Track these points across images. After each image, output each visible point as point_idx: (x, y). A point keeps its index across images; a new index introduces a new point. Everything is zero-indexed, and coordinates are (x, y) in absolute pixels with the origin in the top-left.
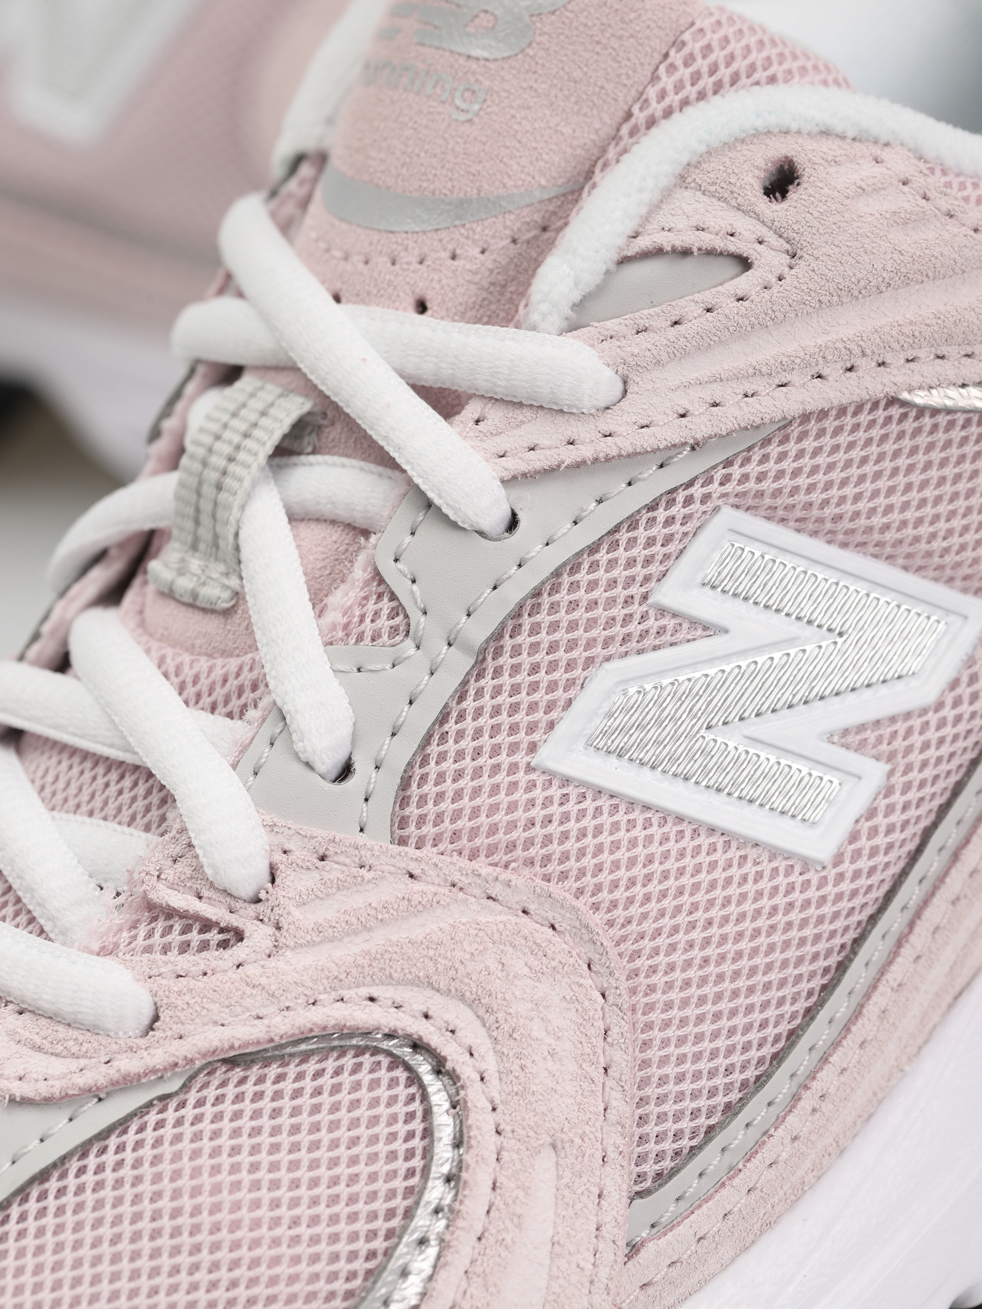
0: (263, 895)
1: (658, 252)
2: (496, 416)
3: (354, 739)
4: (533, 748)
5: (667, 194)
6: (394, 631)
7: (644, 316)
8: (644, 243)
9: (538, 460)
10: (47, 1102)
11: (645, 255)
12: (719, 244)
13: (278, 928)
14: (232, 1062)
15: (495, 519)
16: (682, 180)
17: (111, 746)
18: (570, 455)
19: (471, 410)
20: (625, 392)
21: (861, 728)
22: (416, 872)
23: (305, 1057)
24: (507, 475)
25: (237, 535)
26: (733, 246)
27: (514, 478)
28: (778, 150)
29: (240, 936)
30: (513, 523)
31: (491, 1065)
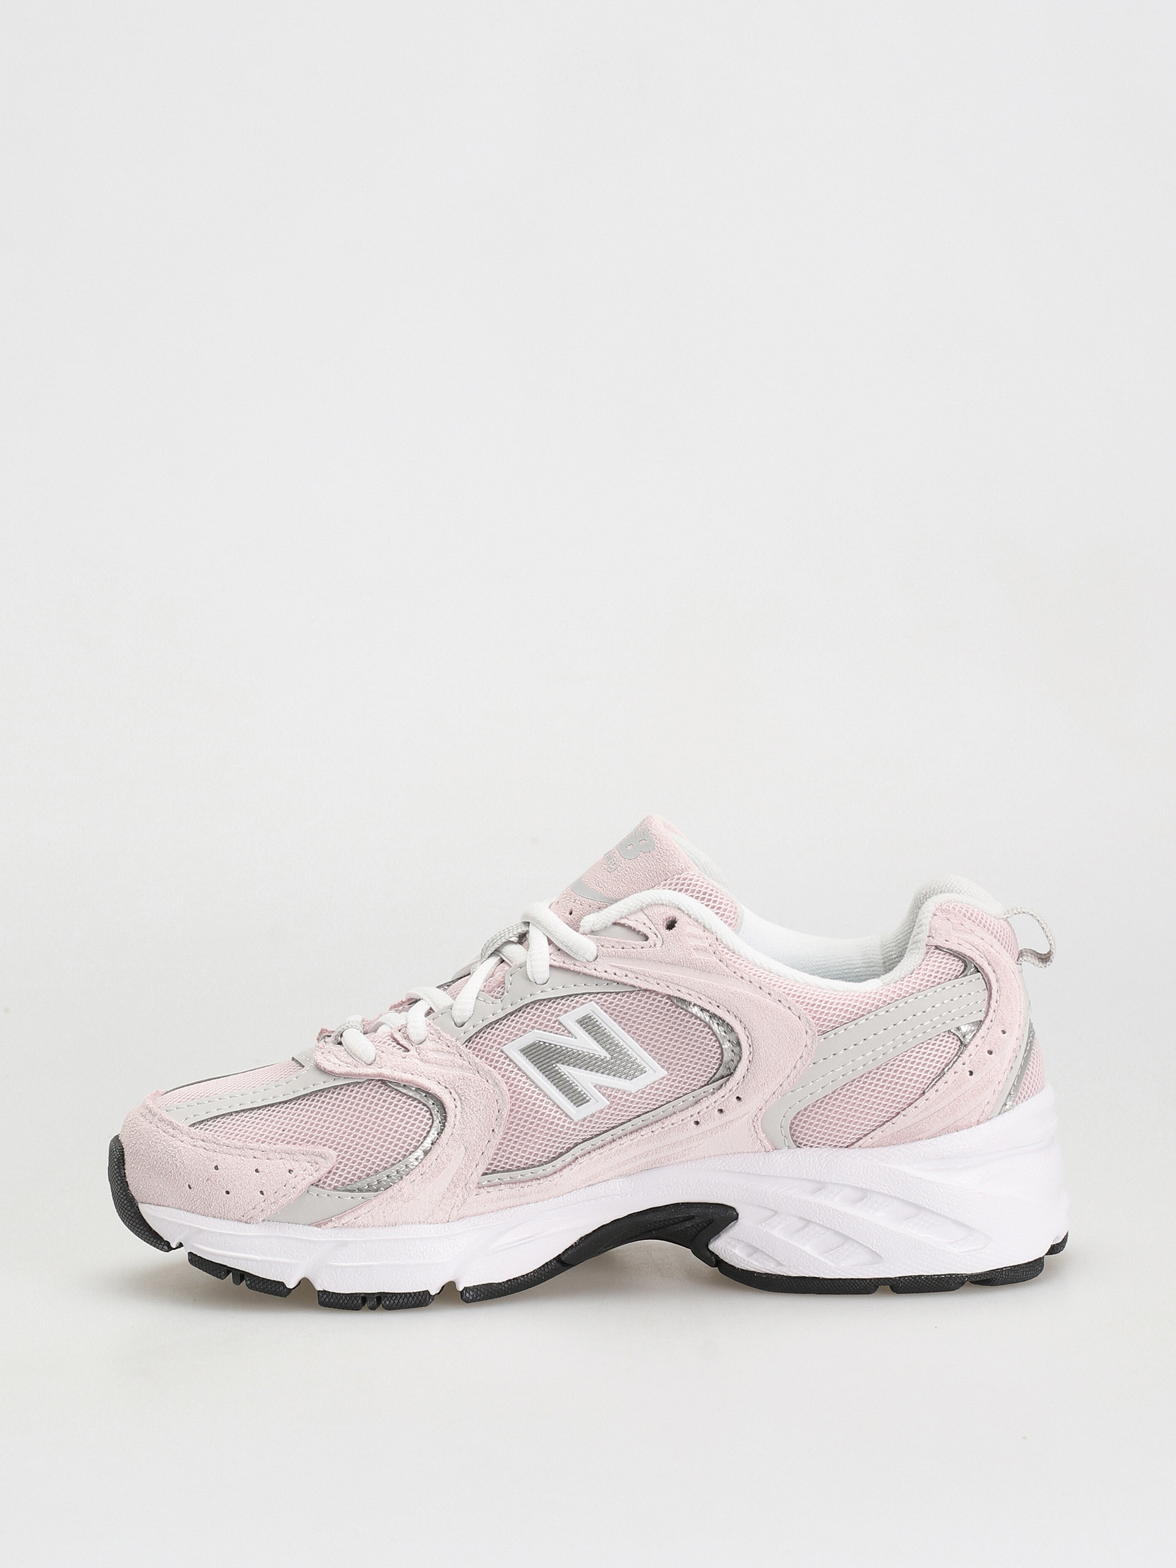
8: (623, 921)
9: (564, 965)
11: (621, 925)
12: (644, 931)
20: (595, 960)
21: (605, 1088)
28: (676, 915)
30: (547, 982)
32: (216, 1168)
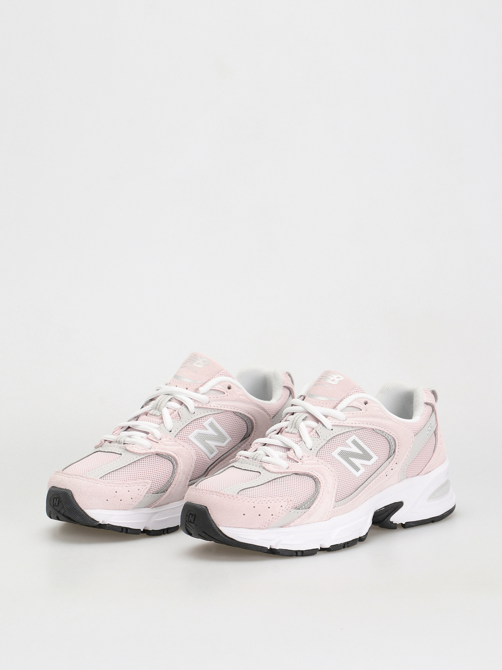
0: (301, 459)
1: (352, 406)
2: (331, 419)
3: (312, 447)
4: (332, 452)
5: (353, 401)
6: (317, 438)
7: (349, 412)
8: (351, 405)
9: (336, 424)
10: (276, 473)
11: (350, 406)
12: (359, 407)
13: (303, 462)
14: (296, 474)
15: (331, 429)
16: (355, 400)
17: (282, 445)
18: (340, 424)
19: (329, 418)
20: (346, 420)
21: (363, 465)
22: (318, 461)
23: (305, 475)
24: (332, 425)
25: (299, 426)
26: (360, 408)
27: (333, 425)
28: (366, 400)
29: (298, 462)
30: (332, 430)
31: (323, 482)
32: (116, 492)
